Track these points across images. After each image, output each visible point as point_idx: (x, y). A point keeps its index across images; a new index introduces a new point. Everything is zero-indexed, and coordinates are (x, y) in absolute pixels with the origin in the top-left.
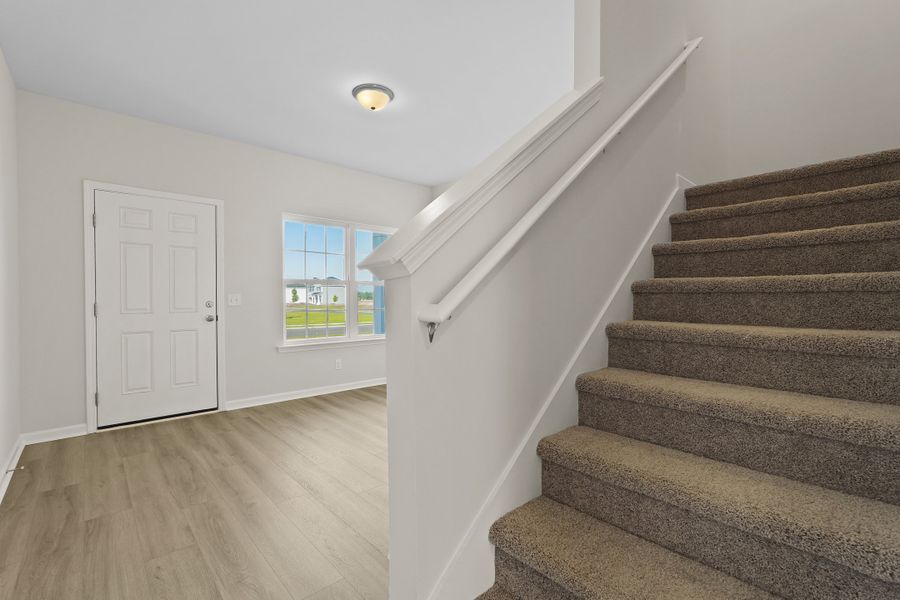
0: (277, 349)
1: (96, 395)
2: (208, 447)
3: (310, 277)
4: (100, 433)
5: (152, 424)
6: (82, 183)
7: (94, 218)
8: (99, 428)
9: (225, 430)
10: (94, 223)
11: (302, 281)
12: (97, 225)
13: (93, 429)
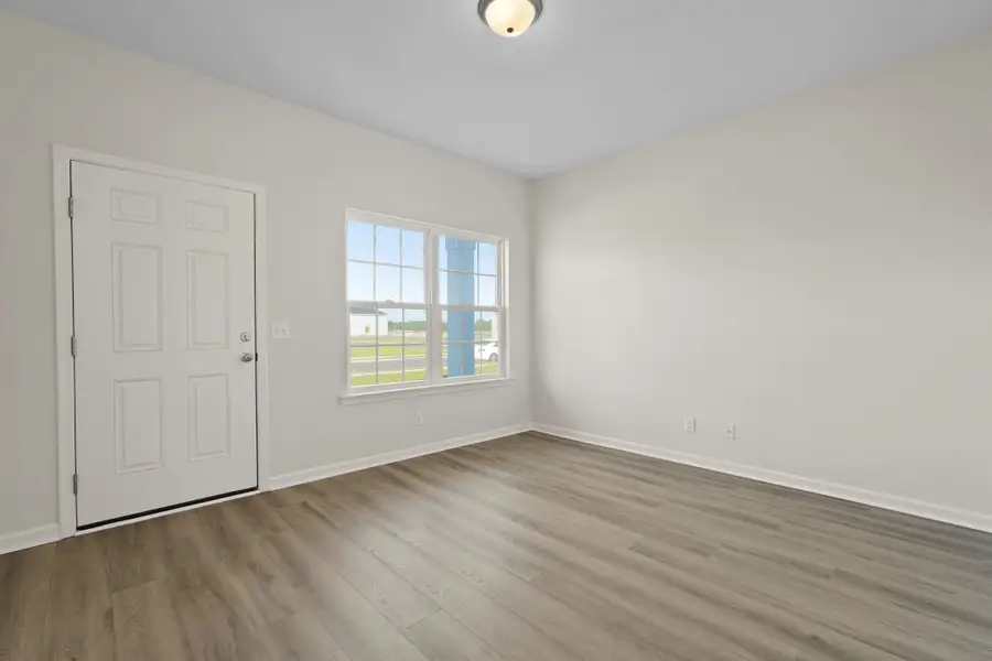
0: (340, 399)
1: (75, 477)
2: (252, 566)
3: (381, 298)
4: (80, 536)
5: (164, 517)
6: (51, 148)
7: (70, 203)
8: (79, 529)
9: (275, 529)
10: (70, 212)
11: (368, 304)
12: (74, 216)
13: (71, 531)
